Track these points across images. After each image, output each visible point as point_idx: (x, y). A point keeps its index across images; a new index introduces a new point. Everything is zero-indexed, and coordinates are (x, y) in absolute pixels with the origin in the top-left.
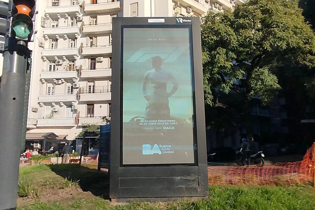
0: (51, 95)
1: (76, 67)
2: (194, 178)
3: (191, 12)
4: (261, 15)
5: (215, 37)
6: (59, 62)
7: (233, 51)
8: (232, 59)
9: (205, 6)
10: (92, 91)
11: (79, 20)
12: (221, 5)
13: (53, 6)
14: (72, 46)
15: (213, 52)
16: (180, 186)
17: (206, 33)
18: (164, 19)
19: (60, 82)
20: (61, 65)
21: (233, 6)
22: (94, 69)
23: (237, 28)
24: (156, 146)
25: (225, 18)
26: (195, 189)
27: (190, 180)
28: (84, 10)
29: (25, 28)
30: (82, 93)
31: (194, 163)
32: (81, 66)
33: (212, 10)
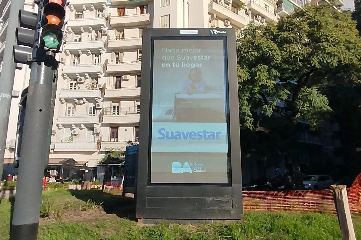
0: (71, 116)
1: (99, 86)
2: (227, 199)
3: (229, 25)
4: (309, 28)
5: (256, 52)
6: (80, 80)
7: (276, 68)
8: (275, 77)
9: (245, 19)
10: (116, 112)
11: (104, 34)
12: (263, 17)
13: (76, 18)
14: (95, 62)
15: (253, 69)
16: (212, 208)
17: (245, 48)
18: (197, 30)
19: (82, 102)
20: (83, 83)
21: (278, 19)
22: (120, 87)
23: (282, 43)
24: (186, 164)
25: (267, 31)
26: (229, 212)
27: (222, 201)
28: (110, 23)
29: (54, 39)
30: (105, 115)
31: (227, 183)
32: (105, 84)
33: (254, 23)
